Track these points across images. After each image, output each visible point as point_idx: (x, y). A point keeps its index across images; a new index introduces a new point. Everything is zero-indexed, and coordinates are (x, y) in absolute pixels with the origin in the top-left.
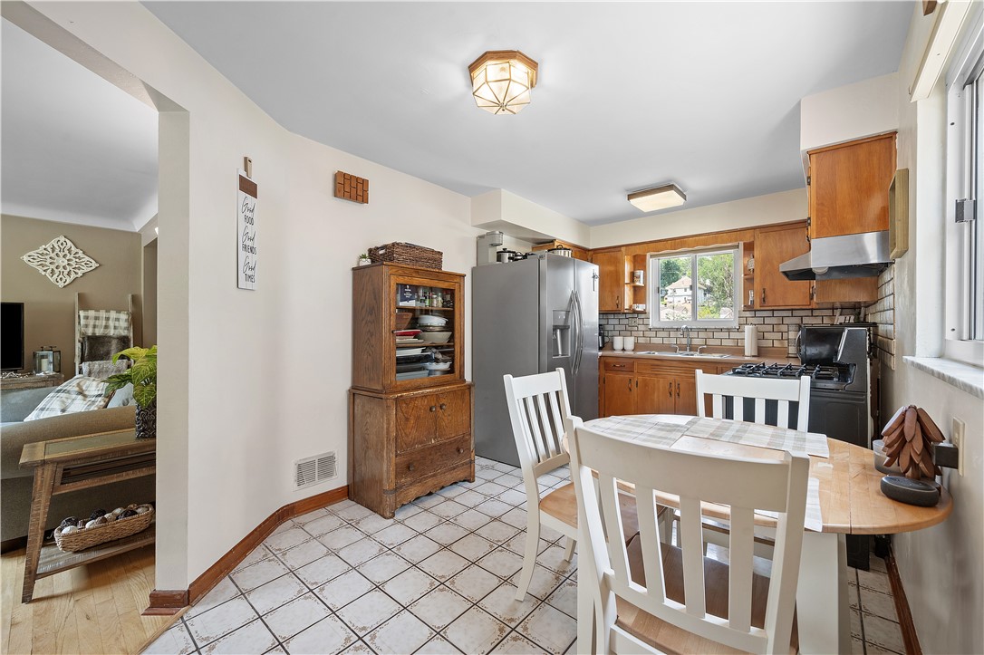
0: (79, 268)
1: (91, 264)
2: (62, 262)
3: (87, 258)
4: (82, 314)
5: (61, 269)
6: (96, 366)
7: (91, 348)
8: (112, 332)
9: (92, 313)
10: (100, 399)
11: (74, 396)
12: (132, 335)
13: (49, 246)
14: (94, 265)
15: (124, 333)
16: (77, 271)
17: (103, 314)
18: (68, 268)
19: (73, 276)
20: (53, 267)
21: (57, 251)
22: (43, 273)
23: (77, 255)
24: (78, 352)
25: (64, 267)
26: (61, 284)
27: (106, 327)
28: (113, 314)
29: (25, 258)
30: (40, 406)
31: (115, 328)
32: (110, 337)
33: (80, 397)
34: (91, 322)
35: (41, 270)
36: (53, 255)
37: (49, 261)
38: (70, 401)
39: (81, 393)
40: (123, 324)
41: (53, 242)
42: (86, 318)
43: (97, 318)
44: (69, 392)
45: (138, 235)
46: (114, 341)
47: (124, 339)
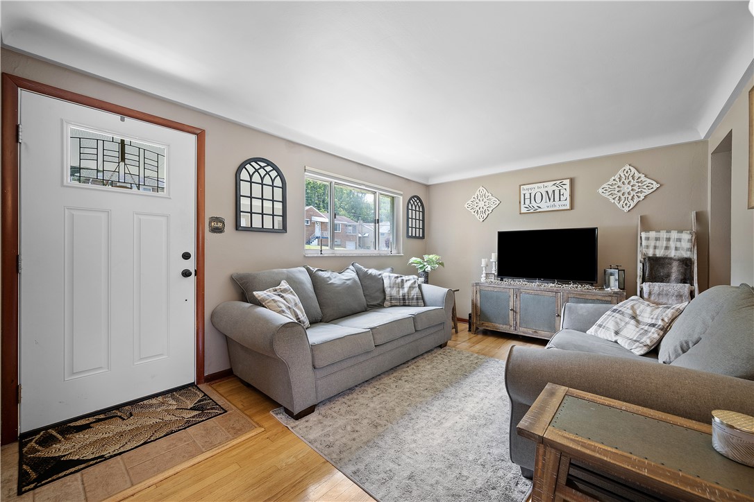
0: (641, 192)
1: (652, 186)
2: (627, 188)
3: (649, 181)
4: (644, 235)
5: (626, 195)
6: (656, 288)
7: (651, 269)
9: (652, 234)
10: (653, 329)
11: (627, 319)
12: (695, 257)
13: (617, 177)
14: (655, 186)
15: (686, 255)
16: (639, 194)
17: (663, 234)
18: (632, 193)
19: (636, 200)
20: (620, 194)
21: (623, 180)
22: (613, 201)
23: (639, 180)
24: (639, 273)
25: (629, 193)
26: (626, 209)
27: (667, 248)
28: (674, 235)
29: (600, 191)
30: (599, 322)
31: (676, 249)
32: (671, 259)
33: (633, 322)
34: (652, 243)
35: (610, 198)
36: (620, 184)
37: (617, 189)
38: (623, 324)
39: (634, 317)
40: (686, 244)
41: (621, 172)
42: (648, 239)
43: (657, 239)
44: (623, 314)
45: (704, 143)
46: (675, 264)
47: (686, 263)
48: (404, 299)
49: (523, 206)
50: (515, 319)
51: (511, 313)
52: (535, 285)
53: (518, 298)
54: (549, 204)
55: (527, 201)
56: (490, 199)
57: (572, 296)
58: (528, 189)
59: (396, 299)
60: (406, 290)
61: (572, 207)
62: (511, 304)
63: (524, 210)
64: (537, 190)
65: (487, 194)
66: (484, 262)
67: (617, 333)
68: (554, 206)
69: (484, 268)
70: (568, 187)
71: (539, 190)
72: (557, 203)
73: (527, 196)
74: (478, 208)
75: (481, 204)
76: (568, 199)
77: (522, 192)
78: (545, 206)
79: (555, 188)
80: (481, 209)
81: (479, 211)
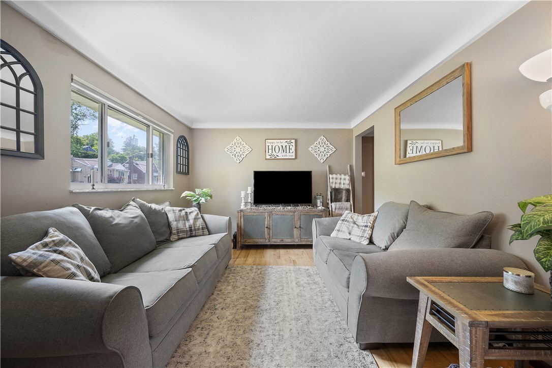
0: (328, 152)
2: (322, 149)
3: (332, 146)
4: (331, 176)
6: (338, 205)
7: (335, 195)
8: (342, 186)
9: (334, 176)
10: (368, 229)
11: (352, 225)
12: (351, 188)
13: (318, 142)
14: (334, 150)
15: (347, 187)
16: (327, 154)
17: (339, 176)
18: (325, 152)
19: (326, 156)
20: (319, 152)
21: (320, 144)
22: (316, 156)
24: (329, 197)
25: (323, 152)
26: (322, 161)
27: (340, 183)
28: (343, 176)
29: (310, 149)
30: (337, 228)
31: (344, 184)
32: (342, 189)
33: (355, 226)
34: (334, 181)
35: (315, 154)
36: (319, 146)
37: (318, 149)
38: (351, 228)
39: (355, 223)
40: (347, 182)
41: (319, 140)
42: (333, 178)
43: (336, 179)
44: (348, 222)
45: (351, 131)
46: (344, 192)
47: (348, 191)
48: (191, 230)
49: (267, 154)
50: (269, 234)
51: (266, 229)
52: (280, 208)
53: (271, 218)
54: (285, 154)
55: (270, 151)
56: (244, 147)
57: (303, 213)
58: (270, 143)
59: (183, 231)
61: (296, 158)
62: (266, 223)
63: (268, 157)
64: (276, 144)
65: (242, 143)
66: (243, 194)
67: (350, 234)
68: (286, 156)
69: (243, 199)
70: (294, 144)
71: (277, 144)
72: (288, 154)
73: (270, 147)
74: (235, 153)
75: (238, 150)
76: (294, 152)
77: (267, 144)
78: (281, 155)
79: (286, 144)
80: (238, 154)
81: (236, 155)
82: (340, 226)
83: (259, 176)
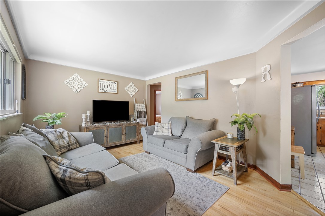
0: (135, 91)
2: (132, 89)
3: (136, 88)
4: (137, 104)
5: (132, 92)
7: (139, 115)
8: (142, 110)
9: (138, 104)
10: (170, 129)
13: (129, 85)
14: (138, 90)
17: (140, 105)
19: (134, 94)
20: (130, 91)
21: (131, 86)
22: (129, 93)
23: (134, 88)
26: (132, 96)
27: (141, 108)
28: (142, 105)
29: (126, 89)
31: (143, 109)
33: (164, 128)
35: (128, 91)
37: (130, 89)
38: (162, 129)
40: (144, 107)
42: (138, 106)
43: (139, 106)
45: (145, 81)
46: (143, 113)
47: (145, 112)
49: (99, 89)
50: (107, 141)
51: (105, 138)
53: (108, 130)
54: (110, 90)
55: (102, 87)
56: (82, 82)
57: (127, 126)
58: (102, 82)
59: (64, 147)
60: (67, 139)
61: (118, 93)
62: (105, 134)
63: (100, 91)
64: (105, 83)
65: (80, 79)
66: (84, 116)
67: (163, 132)
68: (112, 91)
69: (84, 119)
70: (117, 85)
71: (106, 83)
72: (113, 90)
73: (102, 85)
74: (74, 85)
75: (76, 83)
76: (117, 89)
77: (99, 82)
78: (109, 90)
79: (112, 84)
80: (76, 86)
81: (75, 87)
82: (157, 130)
83: (96, 103)
